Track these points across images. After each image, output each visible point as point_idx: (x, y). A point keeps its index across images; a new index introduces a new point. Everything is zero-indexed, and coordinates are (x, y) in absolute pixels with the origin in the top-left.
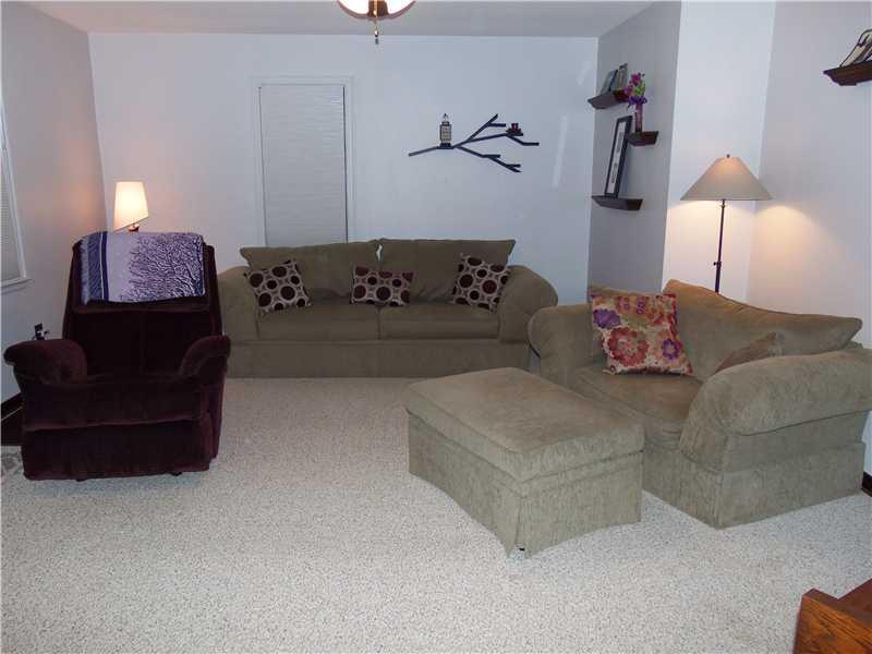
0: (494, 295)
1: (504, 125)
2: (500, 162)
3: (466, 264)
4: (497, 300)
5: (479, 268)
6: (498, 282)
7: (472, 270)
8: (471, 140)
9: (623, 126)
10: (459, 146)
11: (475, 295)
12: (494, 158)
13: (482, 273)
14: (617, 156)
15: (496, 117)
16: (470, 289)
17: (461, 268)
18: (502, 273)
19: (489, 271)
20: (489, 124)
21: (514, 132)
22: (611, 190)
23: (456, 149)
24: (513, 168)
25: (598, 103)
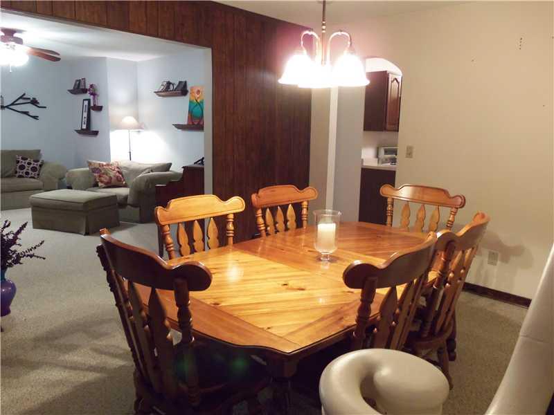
0: (37, 173)
1: (29, 99)
2: (29, 115)
3: (20, 160)
4: (38, 175)
5: (27, 161)
6: (38, 167)
7: (23, 163)
8: (13, 104)
9: (86, 103)
10: (7, 107)
11: (27, 173)
12: (26, 113)
13: (29, 164)
14: (85, 115)
15: (24, 95)
16: (25, 171)
17: (18, 162)
18: (39, 163)
19: (32, 162)
20: (21, 98)
21: (34, 102)
22: (84, 127)
23: (6, 109)
24: (36, 117)
25: (72, 92)
